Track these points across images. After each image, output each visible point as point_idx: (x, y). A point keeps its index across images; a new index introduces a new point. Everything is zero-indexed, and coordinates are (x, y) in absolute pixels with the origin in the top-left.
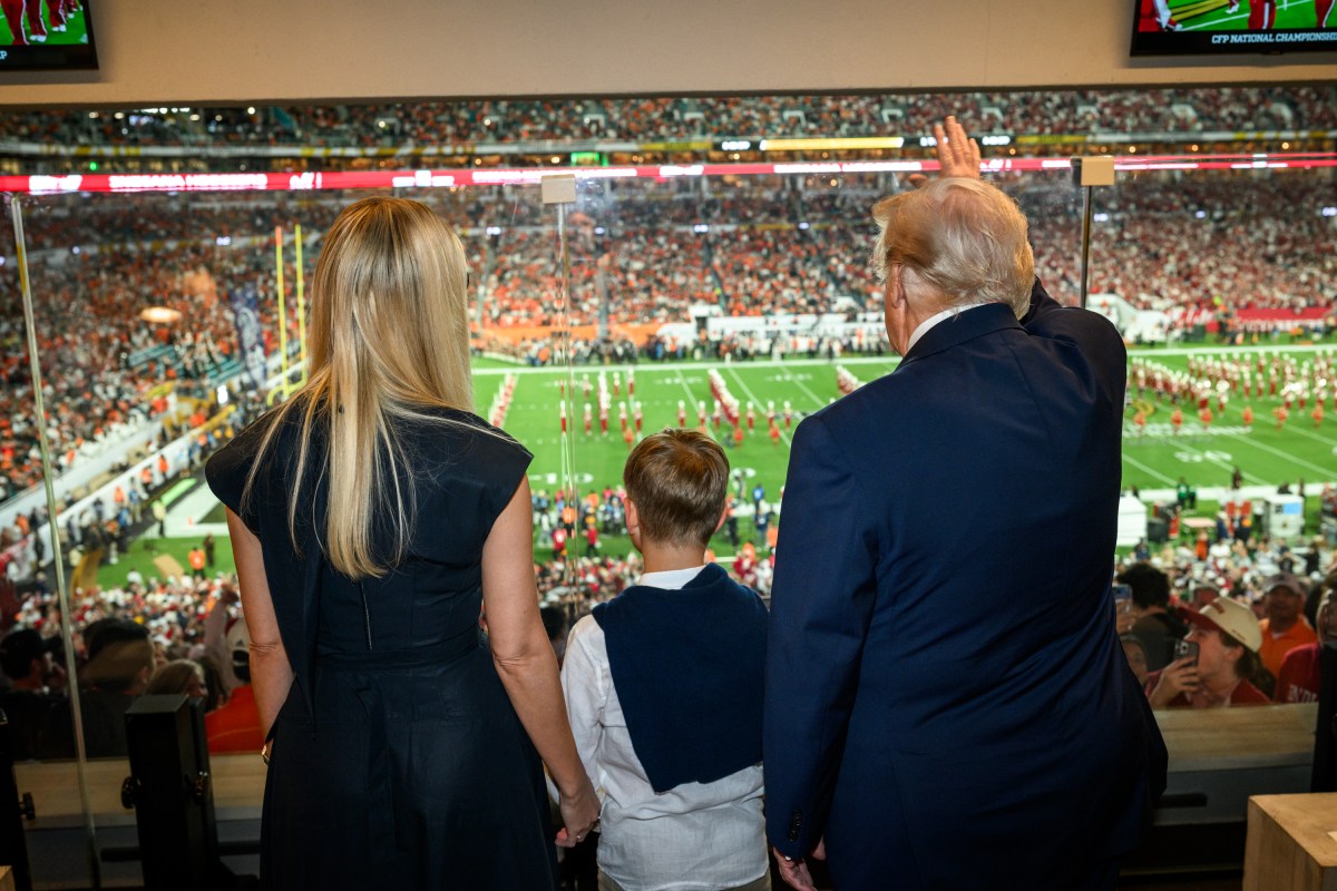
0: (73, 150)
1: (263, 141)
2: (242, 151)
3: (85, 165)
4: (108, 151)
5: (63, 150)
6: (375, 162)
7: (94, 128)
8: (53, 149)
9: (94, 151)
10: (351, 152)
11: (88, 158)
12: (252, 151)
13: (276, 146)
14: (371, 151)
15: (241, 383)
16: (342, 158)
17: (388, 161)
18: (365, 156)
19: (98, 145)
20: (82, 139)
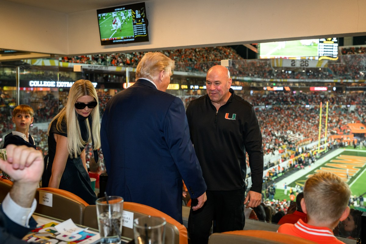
0: (269, 80)
1: (322, 78)
2: (316, 80)
3: (272, 84)
4: (279, 80)
5: (267, 80)
6: (358, 84)
7: (275, 75)
8: (264, 80)
9: (275, 80)
10: (350, 81)
11: (273, 82)
12: (319, 80)
13: (326, 79)
14: (357, 81)
15: (306, 148)
16: (347, 83)
17: (362, 84)
18: (355, 82)
19: (276, 79)
20: (272, 77)
